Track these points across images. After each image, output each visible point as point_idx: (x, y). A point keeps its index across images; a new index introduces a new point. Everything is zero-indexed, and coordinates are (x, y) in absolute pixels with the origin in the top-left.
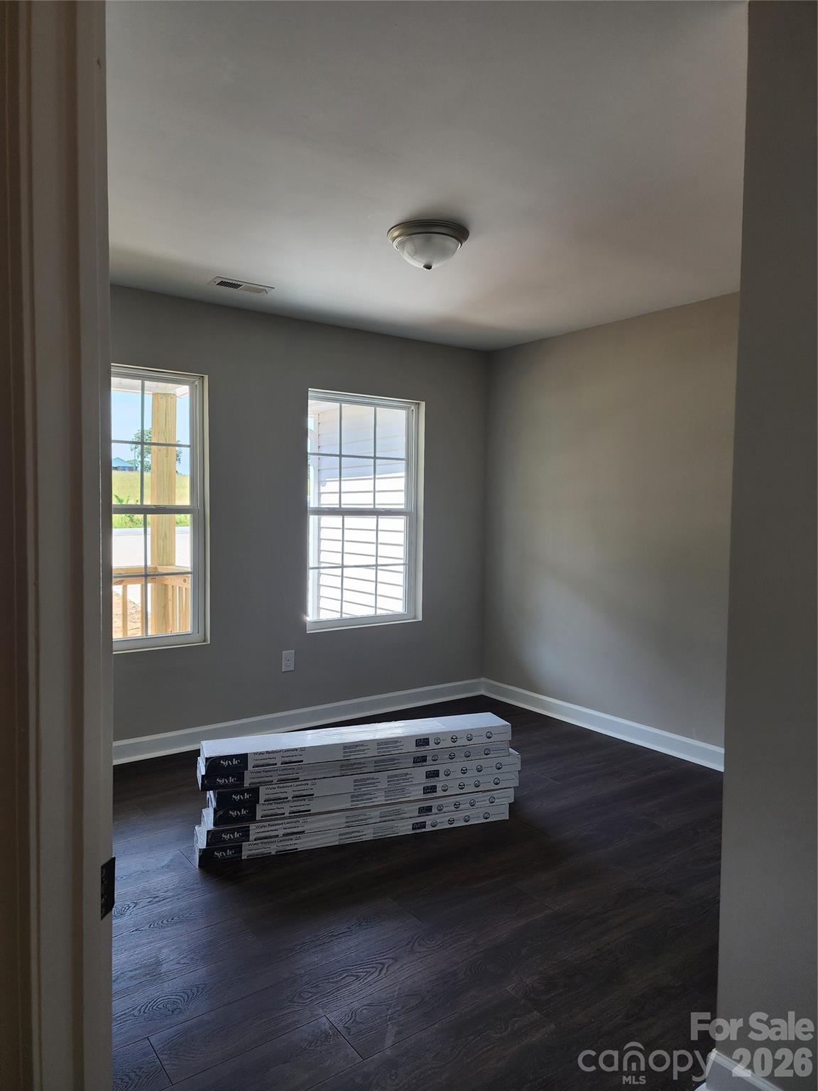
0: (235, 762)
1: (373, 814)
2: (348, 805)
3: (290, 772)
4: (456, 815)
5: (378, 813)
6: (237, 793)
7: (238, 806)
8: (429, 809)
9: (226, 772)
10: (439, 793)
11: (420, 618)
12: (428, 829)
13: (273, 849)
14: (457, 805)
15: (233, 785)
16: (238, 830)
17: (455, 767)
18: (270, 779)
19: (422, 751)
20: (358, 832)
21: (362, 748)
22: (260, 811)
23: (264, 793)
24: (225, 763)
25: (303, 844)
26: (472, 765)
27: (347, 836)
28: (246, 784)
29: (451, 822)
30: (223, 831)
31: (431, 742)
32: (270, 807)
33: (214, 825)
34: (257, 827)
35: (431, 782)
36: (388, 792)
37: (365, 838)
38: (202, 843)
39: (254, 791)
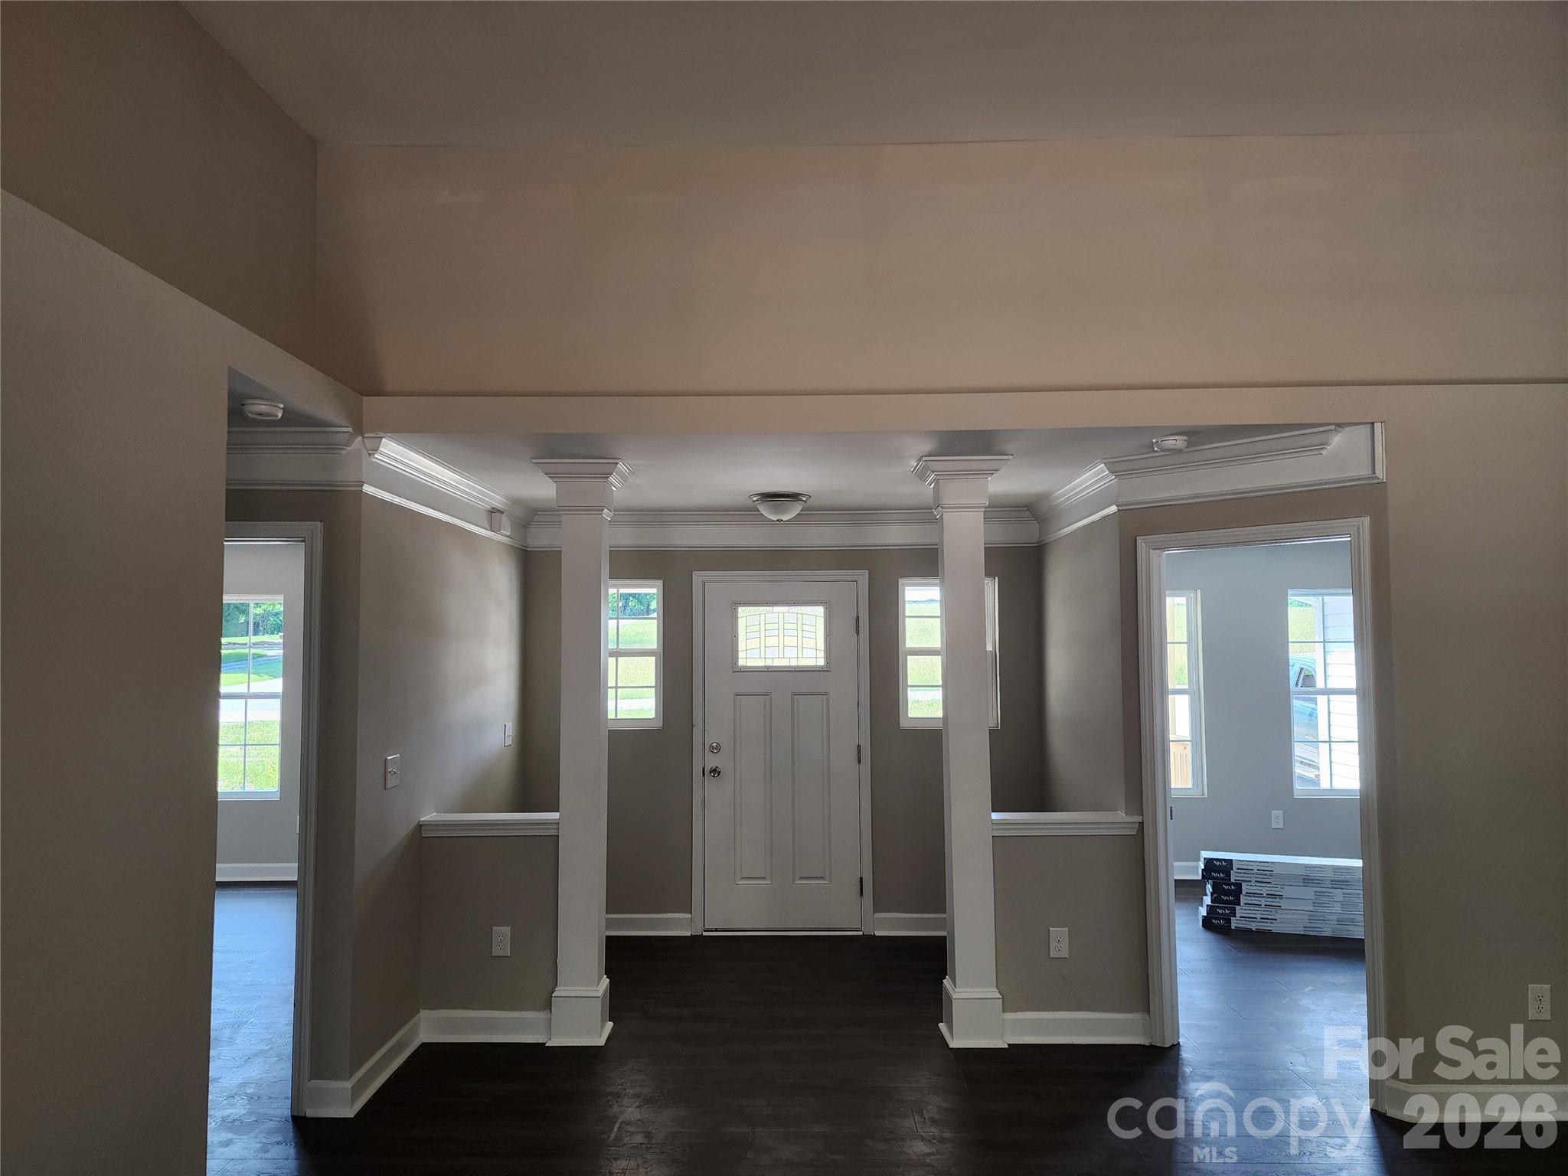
0: (1224, 864)
1: (1330, 917)
2: (1311, 908)
3: (1265, 877)
5: (1335, 917)
6: (1226, 885)
7: (1228, 893)
9: (1219, 870)
13: (1254, 926)
15: (1222, 879)
16: (1228, 908)
18: (1250, 879)
20: (1320, 928)
21: (1320, 869)
22: (1243, 899)
23: (1245, 888)
24: (1218, 863)
25: (1275, 928)
27: (1311, 929)
28: (1233, 880)
30: (1218, 907)
32: (1250, 898)
33: (1212, 902)
34: (1241, 909)
36: (1343, 905)
37: (1325, 934)
38: (1203, 911)
39: (1239, 885)
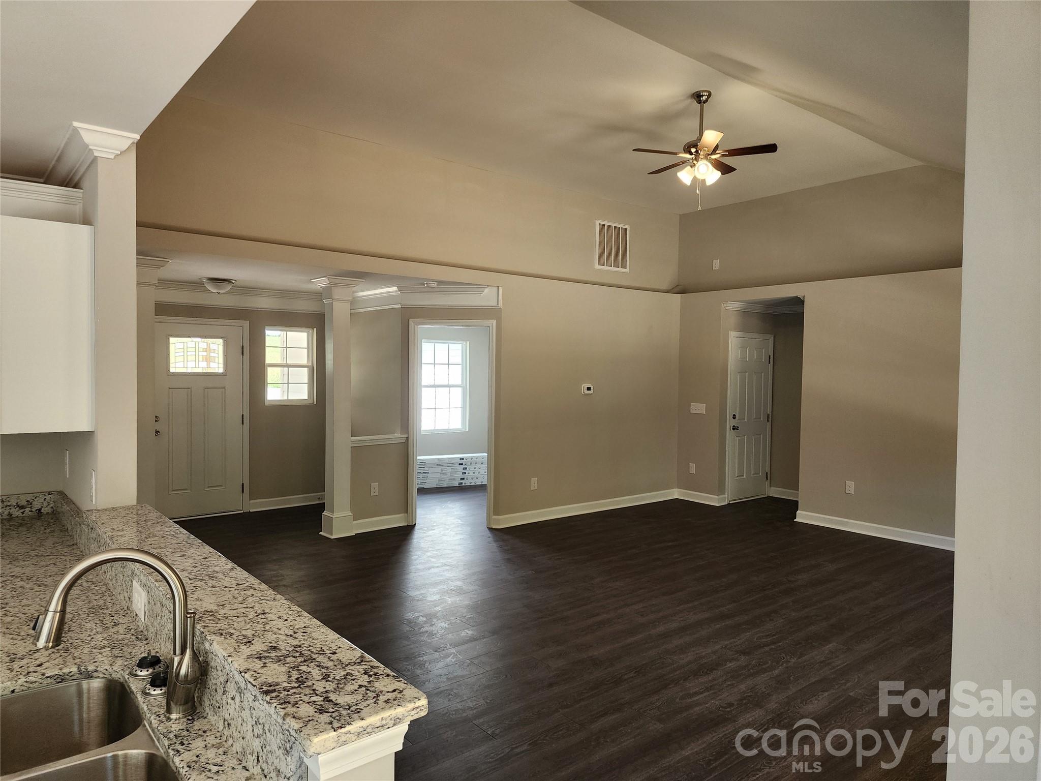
2: (439, 476)
4: (472, 481)
8: (464, 479)
10: (467, 474)
11: (467, 430)
12: (463, 485)
14: (472, 478)
17: (472, 467)
19: (462, 461)
26: (477, 467)
29: (470, 483)
31: (464, 459)
35: (464, 471)
